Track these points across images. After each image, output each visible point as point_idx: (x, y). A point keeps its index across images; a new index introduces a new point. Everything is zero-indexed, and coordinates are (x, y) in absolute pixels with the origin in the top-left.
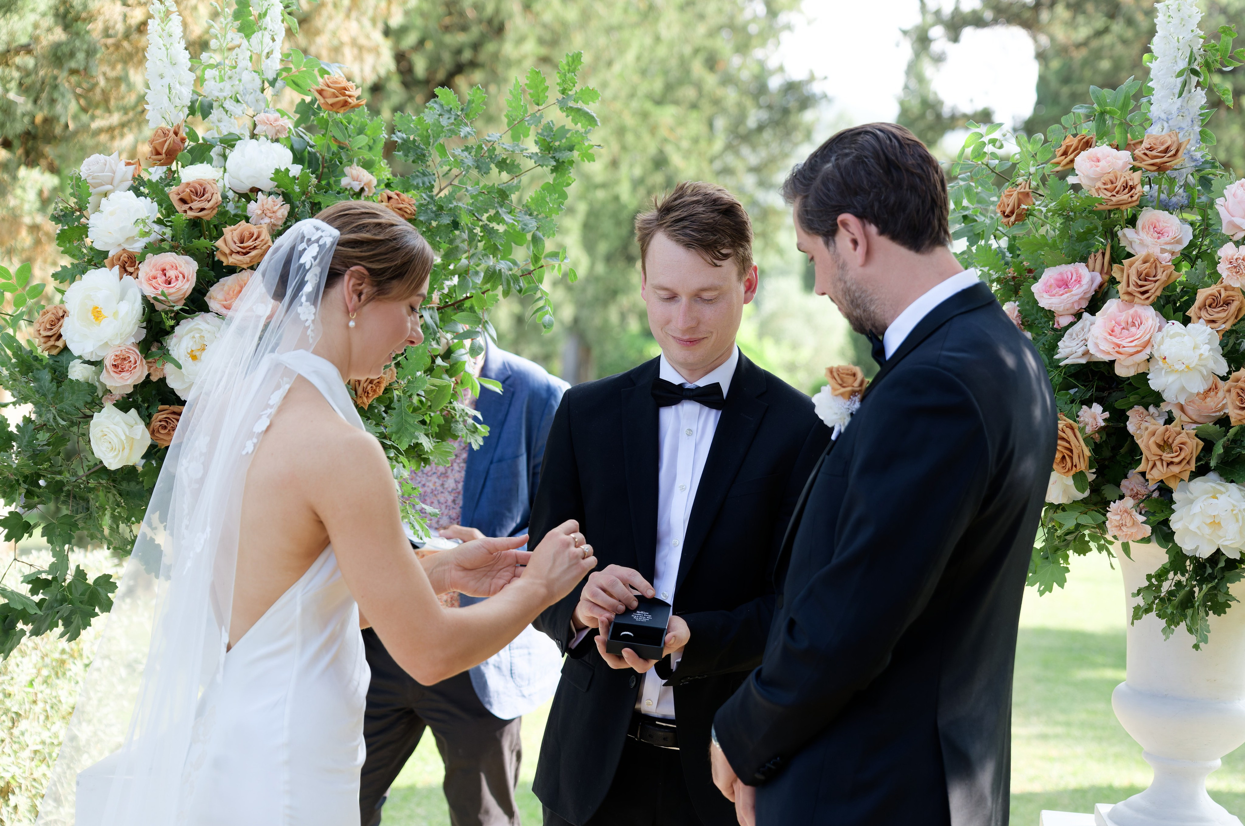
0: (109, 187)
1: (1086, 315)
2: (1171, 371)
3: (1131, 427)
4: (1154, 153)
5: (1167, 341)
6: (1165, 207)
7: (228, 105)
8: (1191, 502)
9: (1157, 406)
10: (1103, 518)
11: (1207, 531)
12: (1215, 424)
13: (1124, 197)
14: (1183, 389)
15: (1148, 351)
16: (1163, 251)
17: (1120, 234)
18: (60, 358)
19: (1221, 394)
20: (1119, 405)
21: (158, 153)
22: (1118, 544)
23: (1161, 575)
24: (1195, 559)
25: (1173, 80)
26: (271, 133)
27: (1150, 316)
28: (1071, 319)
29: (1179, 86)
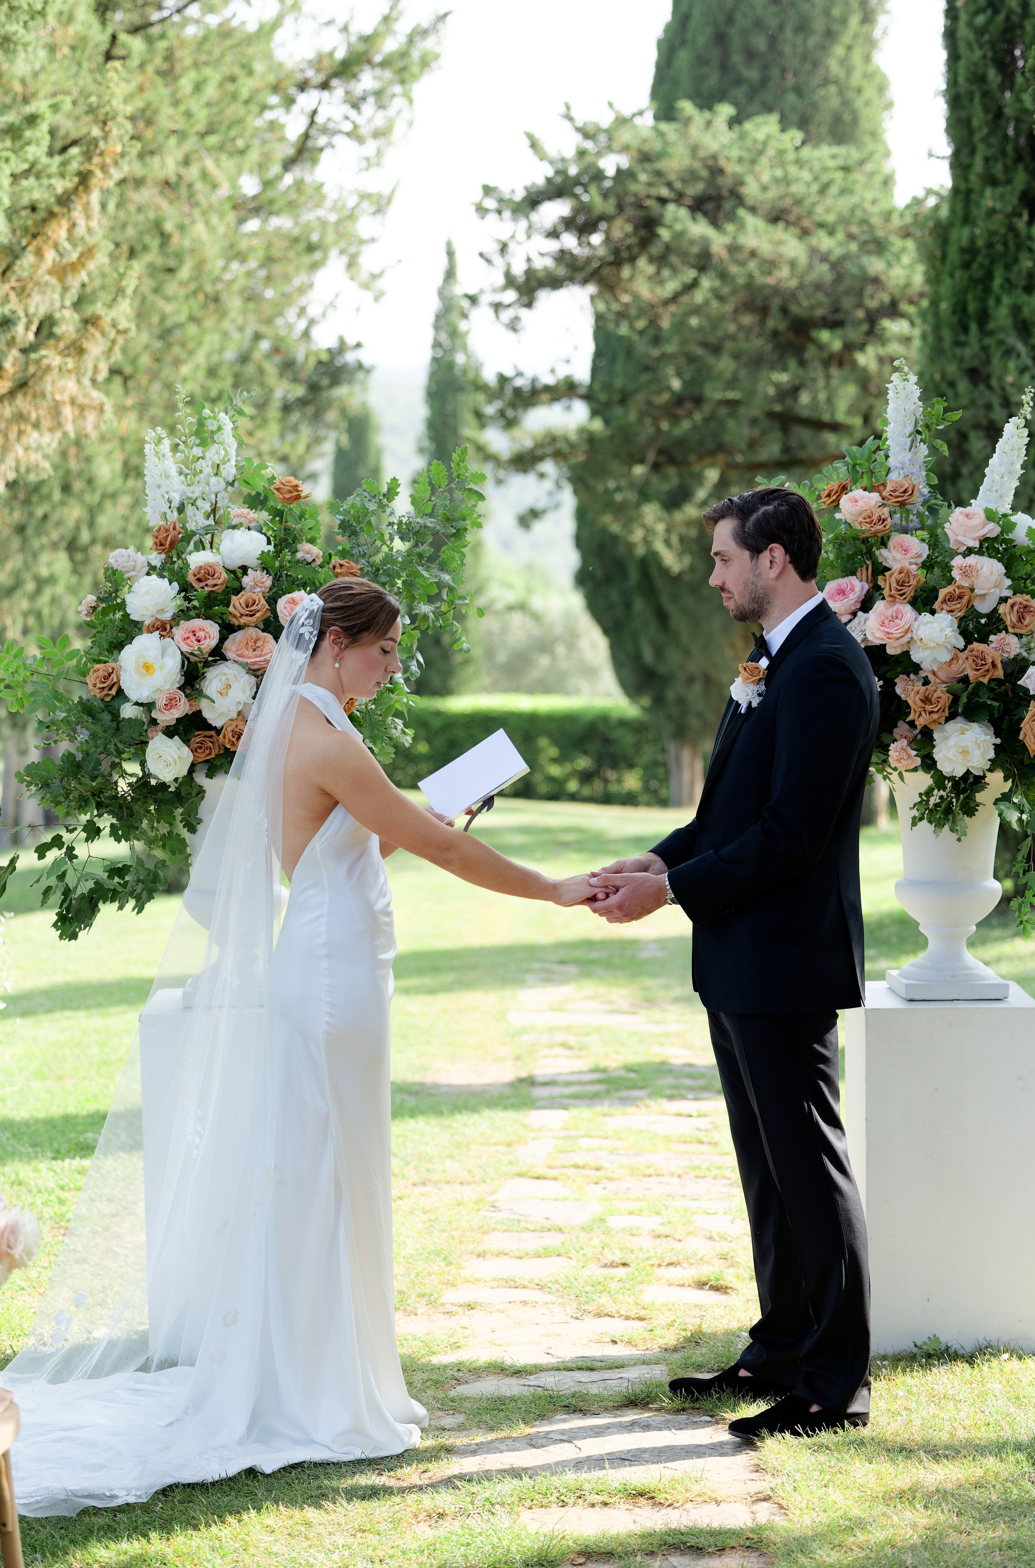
0: (133, 573)
1: (860, 613)
2: (926, 648)
3: (898, 690)
4: (897, 494)
5: (922, 628)
6: (905, 531)
7: (200, 503)
8: (947, 738)
9: (916, 673)
10: (884, 757)
11: (960, 757)
12: (959, 682)
13: (879, 527)
14: (935, 660)
15: (909, 635)
16: (911, 564)
17: (877, 553)
18: (112, 703)
19: (961, 661)
20: (889, 675)
21: (161, 545)
22: (895, 774)
23: (929, 793)
24: (952, 779)
25: (904, 439)
26: (245, 524)
27: (908, 611)
28: (848, 617)
29: (909, 443)
